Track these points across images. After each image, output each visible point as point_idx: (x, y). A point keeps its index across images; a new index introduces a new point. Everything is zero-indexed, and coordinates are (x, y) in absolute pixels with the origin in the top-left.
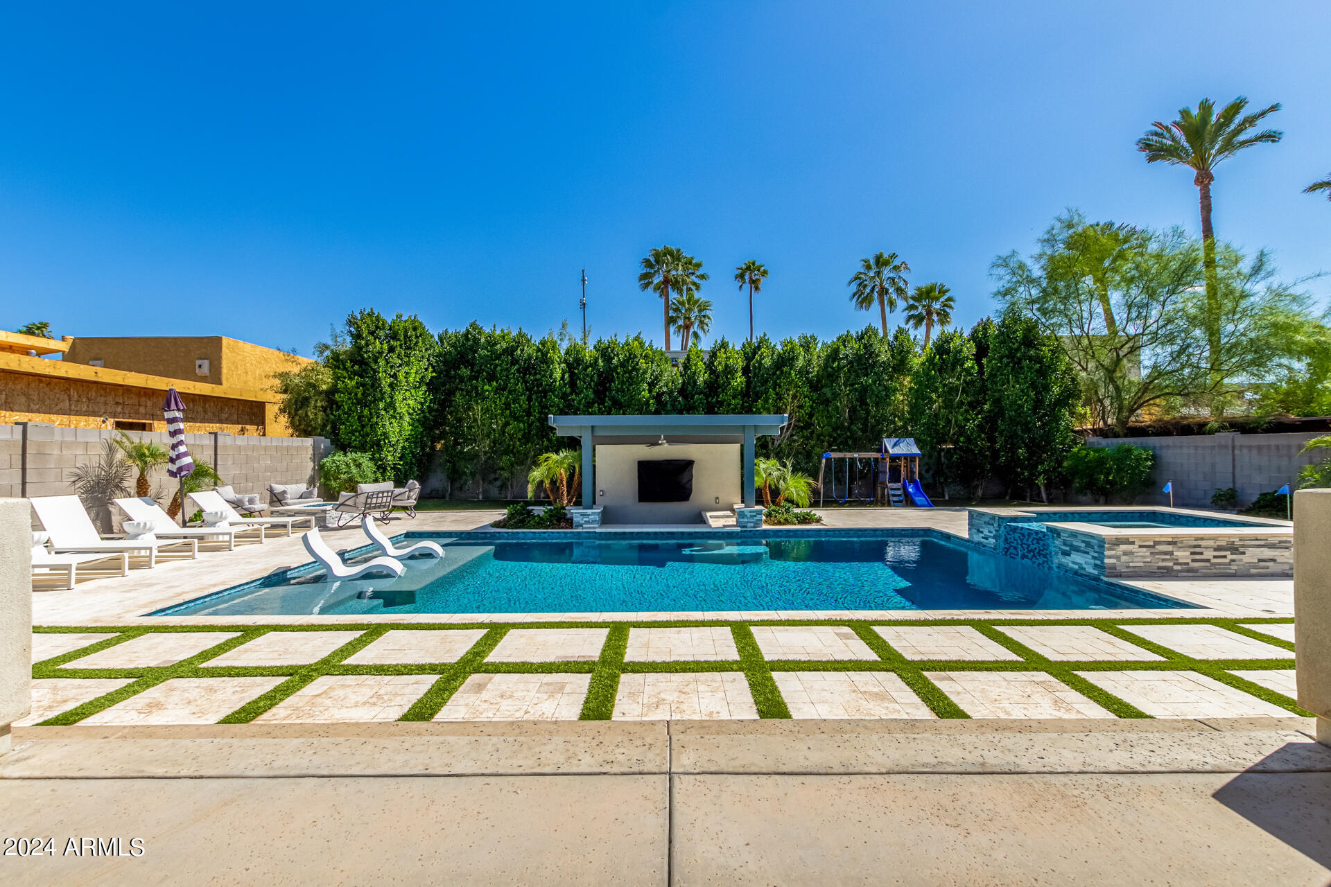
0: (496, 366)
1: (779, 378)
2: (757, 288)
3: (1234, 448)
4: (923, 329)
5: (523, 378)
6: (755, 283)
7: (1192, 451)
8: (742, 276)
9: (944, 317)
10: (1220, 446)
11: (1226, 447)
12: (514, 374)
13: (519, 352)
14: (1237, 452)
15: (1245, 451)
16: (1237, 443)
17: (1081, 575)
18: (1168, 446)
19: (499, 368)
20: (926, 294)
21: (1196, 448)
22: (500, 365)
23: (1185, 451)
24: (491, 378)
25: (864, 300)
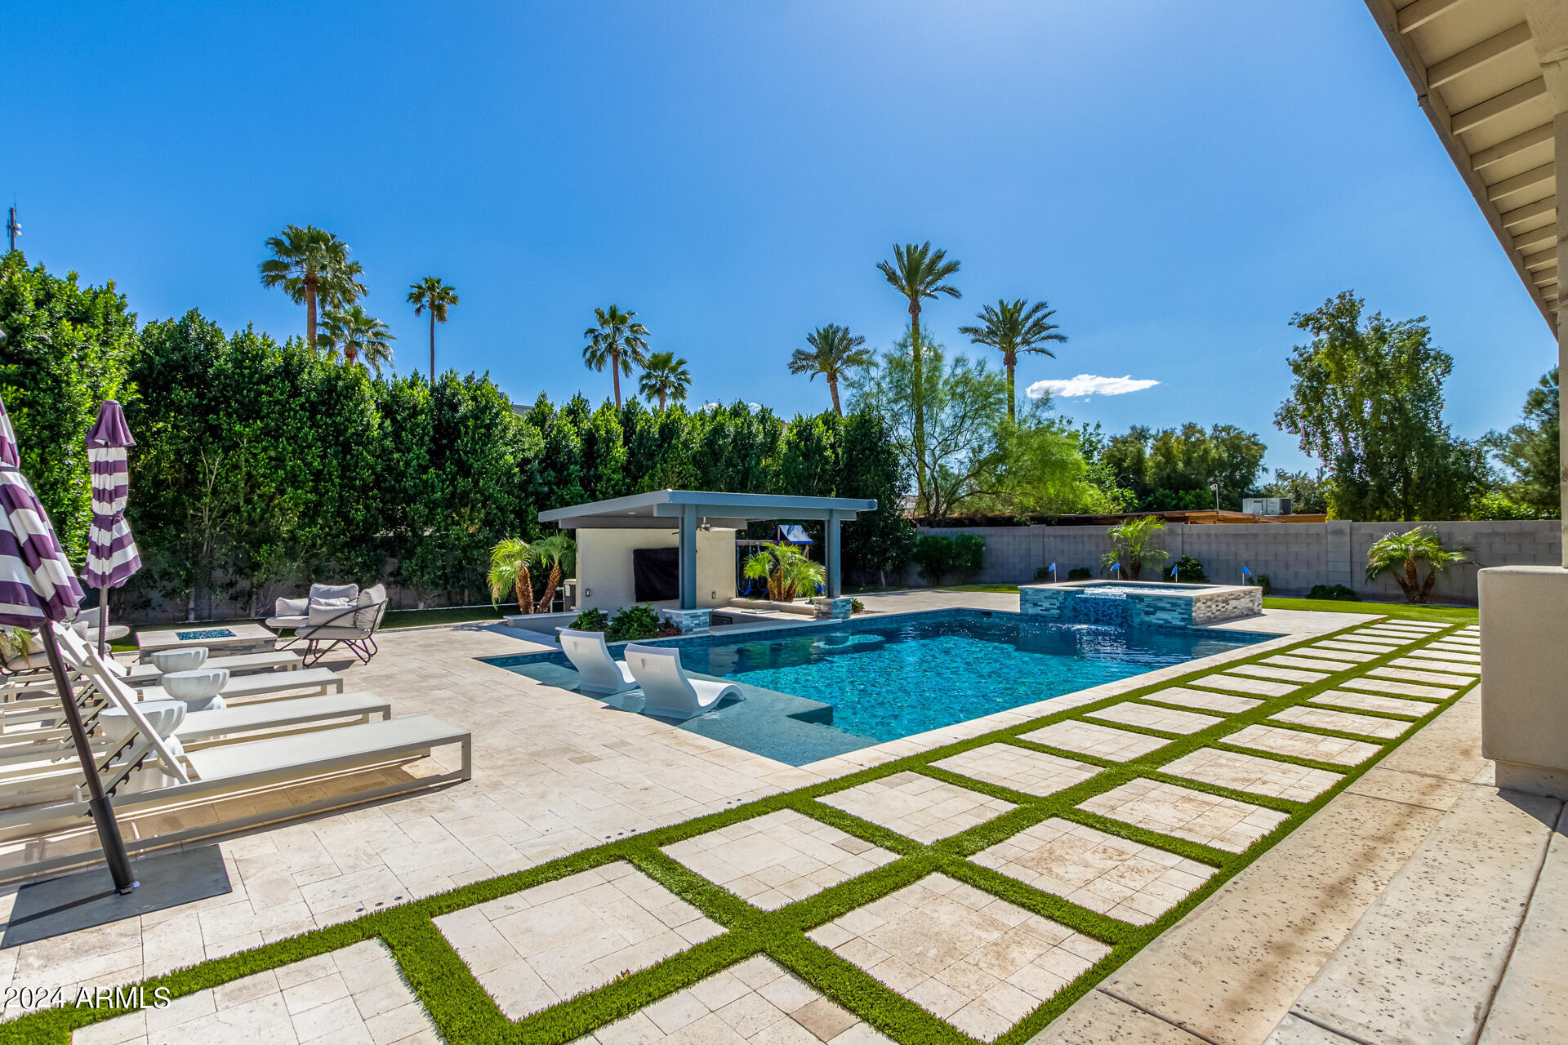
0: (260, 393)
1: (666, 452)
2: (442, 318)
3: (1044, 536)
4: (656, 401)
5: (312, 418)
6: (438, 311)
7: (1011, 539)
8: (417, 298)
9: (679, 392)
10: (1034, 535)
11: (1038, 536)
12: (296, 412)
13: (306, 377)
14: (1046, 540)
15: (1051, 539)
16: (1046, 533)
17: (1166, 627)
18: (991, 535)
19: (265, 398)
20: (660, 363)
21: (1014, 536)
22: (270, 394)
23: (1005, 539)
24: (250, 412)
25: (594, 359)
